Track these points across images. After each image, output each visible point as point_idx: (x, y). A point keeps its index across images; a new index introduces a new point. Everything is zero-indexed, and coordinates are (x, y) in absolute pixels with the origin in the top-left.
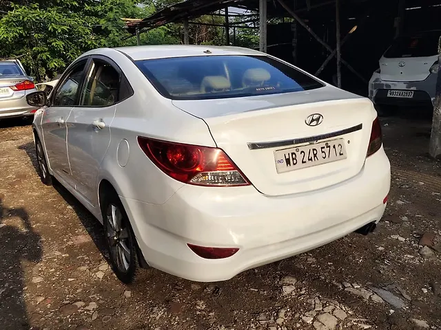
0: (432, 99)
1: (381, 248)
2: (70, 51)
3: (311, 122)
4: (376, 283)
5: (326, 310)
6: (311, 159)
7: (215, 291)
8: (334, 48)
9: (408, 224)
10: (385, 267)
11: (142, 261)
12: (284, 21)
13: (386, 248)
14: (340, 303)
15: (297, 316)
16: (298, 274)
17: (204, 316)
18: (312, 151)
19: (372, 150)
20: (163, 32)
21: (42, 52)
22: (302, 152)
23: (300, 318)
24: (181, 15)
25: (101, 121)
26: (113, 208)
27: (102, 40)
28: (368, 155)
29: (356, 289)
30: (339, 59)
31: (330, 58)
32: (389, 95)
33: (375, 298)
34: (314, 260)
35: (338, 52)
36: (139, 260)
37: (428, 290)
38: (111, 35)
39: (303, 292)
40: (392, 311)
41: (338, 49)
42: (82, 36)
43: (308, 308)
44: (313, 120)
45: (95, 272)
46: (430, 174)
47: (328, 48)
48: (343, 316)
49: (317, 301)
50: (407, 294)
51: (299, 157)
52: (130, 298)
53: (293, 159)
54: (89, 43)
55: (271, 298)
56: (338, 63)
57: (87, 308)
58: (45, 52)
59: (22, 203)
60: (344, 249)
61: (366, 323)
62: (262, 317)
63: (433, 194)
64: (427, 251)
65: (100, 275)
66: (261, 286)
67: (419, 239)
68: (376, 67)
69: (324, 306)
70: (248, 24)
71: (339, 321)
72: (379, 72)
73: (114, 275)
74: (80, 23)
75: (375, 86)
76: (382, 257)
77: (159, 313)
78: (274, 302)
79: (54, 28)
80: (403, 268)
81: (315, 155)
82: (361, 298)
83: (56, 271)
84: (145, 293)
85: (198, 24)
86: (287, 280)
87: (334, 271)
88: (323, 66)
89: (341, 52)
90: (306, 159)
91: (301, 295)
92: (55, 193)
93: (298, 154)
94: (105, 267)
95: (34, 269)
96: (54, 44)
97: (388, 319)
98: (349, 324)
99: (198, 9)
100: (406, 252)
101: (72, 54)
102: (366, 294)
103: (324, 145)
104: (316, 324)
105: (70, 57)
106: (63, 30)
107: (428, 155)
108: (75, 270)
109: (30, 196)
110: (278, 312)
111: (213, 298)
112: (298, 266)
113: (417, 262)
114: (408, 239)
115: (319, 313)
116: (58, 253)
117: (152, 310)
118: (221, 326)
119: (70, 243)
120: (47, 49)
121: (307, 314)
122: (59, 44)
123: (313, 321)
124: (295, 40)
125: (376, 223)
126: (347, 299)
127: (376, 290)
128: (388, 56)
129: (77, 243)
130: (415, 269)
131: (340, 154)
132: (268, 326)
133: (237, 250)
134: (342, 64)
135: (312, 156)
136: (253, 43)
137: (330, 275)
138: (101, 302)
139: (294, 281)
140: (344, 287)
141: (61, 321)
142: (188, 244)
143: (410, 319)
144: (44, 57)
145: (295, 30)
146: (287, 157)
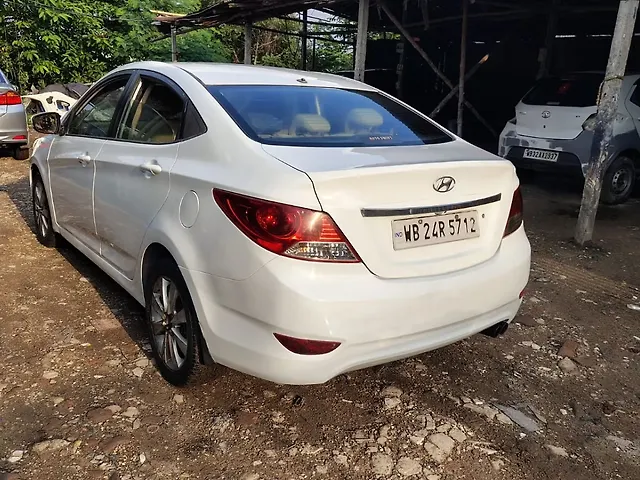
0: (583, 165)
1: (509, 357)
2: (69, 52)
3: (441, 186)
4: (504, 399)
5: (440, 429)
6: (436, 235)
7: (297, 400)
8: (455, 83)
9: (544, 329)
10: (514, 381)
11: (205, 355)
12: (385, 35)
13: (516, 356)
14: (457, 422)
15: (404, 435)
16: (404, 384)
17: (283, 431)
18: (438, 224)
19: (510, 228)
20: (209, 35)
21: (26, 49)
22: (426, 224)
23: (406, 439)
24: (243, 16)
25: (155, 163)
26: (165, 283)
27: (117, 39)
28: (506, 235)
29: (478, 405)
30: (461, 100)
31: (449, 96)
32: (525, 156)
33: (502, 418)
34: (425, 368)
35: (461, 90)
36: (201, 354)
37: (568, 411)
38: (132, 33)
39: (411, 407)
40: (523, 435)
41: (461, 85)
42: (87, 30)
43: (417, 427)
44: (443, 185)
45: (132, 368)
46: (575, 266)
47: (448, 83)
48: (461, 437)
49: (429, 418)
50: (542, 415)
51: (422, 231)
52: (182, 404)
53: (415, 233)
54: (98, 40)
55: (370, 413)
56: (459, 104)
57: (125, 414)
58: (32, 49)
59: (13, 269)
60: (464, 355)
61: (491, 447)
62: (359, 434)
63: (578, 291)
64: (568, 364)
65: (139, 373)
66: (356, 397)
67: (559, 347)
68: (510, 116)
69: (438, 424)
70: (333, 36)
71: (457, 444)
72: (515, 123)
73: (158, 373)
74: (86, 10)
75: (508, 141)
76: (511, 368)
77: (224, 424)
78: (372, 417)
79: (47, 15)
80: (537, 383)
81: (441, 230)
82: (484, 417)
83: (74, 365)
84: (202, 398)
85: (260, 28)
86: (390, 390)
87: (450, 383)
88: (438, 107)
89: (465, 89)
90: (430, 234)
91: (407, 410)
92: (60, 258)
93: (421, 226)
94: (143, 361)
95: (45, 360)
96: (46, 38)
97: (518, 444)
98: (469, 448)
99: (267, 9)
100: (541, 363)
101: (70, 55)
102: (491, 413)
103: (453, 217)
104: (428, 446)
105: (67, 60)
106: (60, 19)
107: (572, 241)
108: (103, 364)
109: (24, 261)
110: (379, 430)
111: (294, 409)
112: (404, 374)
113: (555, 376)
114: (544, 347)
115: (431, 433)
116: (74, 341)
117: (214, 420)
118: (305, 443)
119: (91, 328)
120: (34, 45)
121: (416, 433)
122: (53, 39)
123: (424, 442)
124: (400, 67)
125: (508, 322)
126: (466, 417)
127: (502, 408)
128: (528, 102)
129: (99, 328)
130: (552, 385)
131: (472, 231)
132: (366, 446)
133: (338, 344)
134: (464, 106)
135: (437, 230)
136: (338, 64)
137: (446, 387)
138: (143, 407)
139: (399, 392)
140: (463, 403)
141: (90, 429)
142: (275, 334)
143: (545, 445)
144: (30, 57)
145: (400, 51)
146: (407, 230)
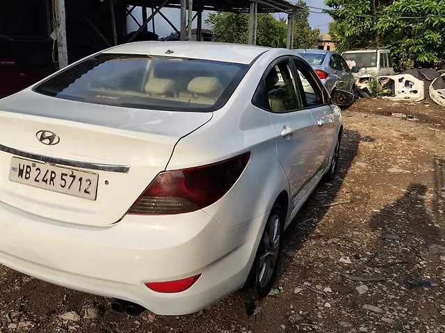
6: (46, 181)
18: (50, 173)
22: (38, 169)
51: (34, 173)
53: (27, 172)
81: (52, 179)
90: (40, 178)
93: (33, 169)
103: (67, 172)
131: (86, 191)
135: (48, 177)
146: (22, 168)
